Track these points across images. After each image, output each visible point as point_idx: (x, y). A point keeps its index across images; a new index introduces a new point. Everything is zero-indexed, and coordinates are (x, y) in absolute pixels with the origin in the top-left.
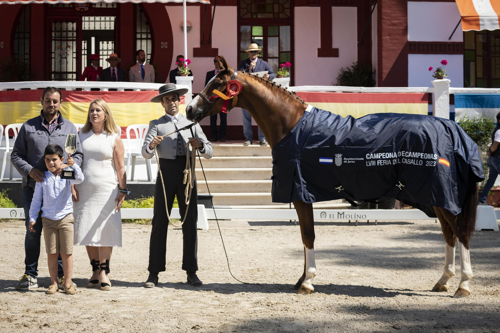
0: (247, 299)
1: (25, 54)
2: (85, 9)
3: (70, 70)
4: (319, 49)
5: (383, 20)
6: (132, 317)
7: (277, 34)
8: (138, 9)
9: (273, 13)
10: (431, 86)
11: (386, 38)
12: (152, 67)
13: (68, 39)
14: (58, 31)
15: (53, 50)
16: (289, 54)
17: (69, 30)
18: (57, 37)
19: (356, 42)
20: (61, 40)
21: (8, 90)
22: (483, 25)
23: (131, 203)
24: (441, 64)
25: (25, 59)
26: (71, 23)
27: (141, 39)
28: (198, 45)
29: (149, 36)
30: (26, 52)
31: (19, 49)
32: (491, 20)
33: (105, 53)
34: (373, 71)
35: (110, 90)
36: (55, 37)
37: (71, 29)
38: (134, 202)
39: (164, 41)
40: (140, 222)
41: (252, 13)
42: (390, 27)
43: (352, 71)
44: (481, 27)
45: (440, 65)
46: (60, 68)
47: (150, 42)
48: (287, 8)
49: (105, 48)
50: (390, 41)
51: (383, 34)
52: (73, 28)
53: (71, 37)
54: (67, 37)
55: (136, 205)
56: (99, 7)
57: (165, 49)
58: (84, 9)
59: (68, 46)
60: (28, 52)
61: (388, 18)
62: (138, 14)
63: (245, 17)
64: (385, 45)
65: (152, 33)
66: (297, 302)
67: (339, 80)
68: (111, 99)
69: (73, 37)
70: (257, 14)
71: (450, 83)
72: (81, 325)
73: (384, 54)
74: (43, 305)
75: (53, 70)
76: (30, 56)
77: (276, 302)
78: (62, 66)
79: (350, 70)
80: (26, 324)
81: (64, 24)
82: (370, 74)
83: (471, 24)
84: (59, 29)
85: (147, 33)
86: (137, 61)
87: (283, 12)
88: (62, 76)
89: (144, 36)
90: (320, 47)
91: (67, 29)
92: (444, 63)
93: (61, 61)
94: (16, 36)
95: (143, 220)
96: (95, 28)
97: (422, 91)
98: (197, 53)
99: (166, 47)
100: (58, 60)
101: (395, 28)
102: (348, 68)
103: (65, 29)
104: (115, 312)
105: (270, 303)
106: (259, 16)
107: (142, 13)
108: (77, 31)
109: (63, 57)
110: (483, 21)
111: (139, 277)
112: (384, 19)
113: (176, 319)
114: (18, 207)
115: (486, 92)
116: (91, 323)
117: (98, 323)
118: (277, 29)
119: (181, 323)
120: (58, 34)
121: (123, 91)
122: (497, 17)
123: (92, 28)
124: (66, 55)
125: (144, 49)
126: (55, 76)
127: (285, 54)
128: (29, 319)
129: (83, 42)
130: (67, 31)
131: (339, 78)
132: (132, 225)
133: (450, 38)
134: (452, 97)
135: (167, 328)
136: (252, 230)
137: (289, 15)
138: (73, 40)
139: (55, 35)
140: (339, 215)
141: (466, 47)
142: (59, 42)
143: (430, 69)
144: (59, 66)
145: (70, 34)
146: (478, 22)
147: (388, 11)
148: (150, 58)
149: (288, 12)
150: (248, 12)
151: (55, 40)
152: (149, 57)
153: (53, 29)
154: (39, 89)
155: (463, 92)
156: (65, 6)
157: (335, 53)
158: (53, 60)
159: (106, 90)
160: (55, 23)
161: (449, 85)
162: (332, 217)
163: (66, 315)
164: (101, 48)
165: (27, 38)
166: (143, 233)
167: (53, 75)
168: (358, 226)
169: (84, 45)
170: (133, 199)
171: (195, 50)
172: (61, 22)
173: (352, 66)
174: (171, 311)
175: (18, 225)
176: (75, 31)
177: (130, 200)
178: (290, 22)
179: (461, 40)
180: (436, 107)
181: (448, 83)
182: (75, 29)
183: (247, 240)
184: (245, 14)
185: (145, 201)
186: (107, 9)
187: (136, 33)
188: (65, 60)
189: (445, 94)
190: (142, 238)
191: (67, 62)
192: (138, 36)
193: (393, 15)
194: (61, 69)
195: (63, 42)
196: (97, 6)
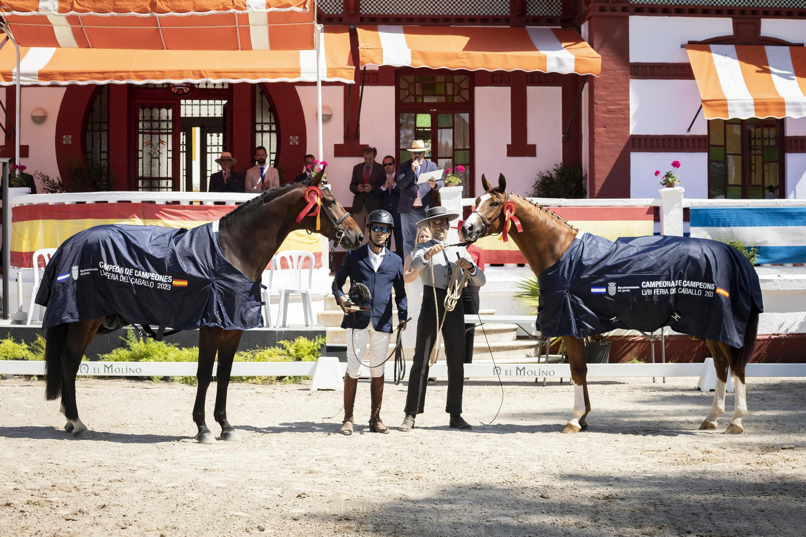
0: (373, 467)
1: (101, 152)
2: (185, 90)
3: (163, 175)
4: (508, 146)
5: (595, 106)
6: (226, 485)
7: (451, 126)
8: (258, 90)
9: (446, 95)
10: (659, 196)
11: (599, 130)
12: (276, 171)
13: (161, 131)
14: (147, 121)
15: (140, 148)
16: (468, 152)
17: (162, 119)
18: (146, 129)
19: (561, 136)
20: (151, 134)
21: (78, 203)
22: (733, 111)
23: (242, 356)
24: (672, 166)
25: (101, 160)
26: (165, 109)
27: (262, 132)
28: (341, 141)
29: (274, 128)
30: (103, 150)
31: (92, 145)
32: (744, 105)
33: (215, 149)
34: (583, 175)
35: (216, 203)
36: (143, 129)
37: (165, 118)
38: (246, 354)
39: (293, 135)
40: (254, 381)
41: (416, 96)
42: (605, 115)
43: (554, 176)
44: (730, 114)
45: (671, 168)
46: (149, 173)
47: (274, 136)
48: (465, 89)
49: (215, 143)
50: (605, 135)
51: (596, 124)
52: (168, 117)
53: (165, 129)
54: (159, 130)
55: (249, 358)
56: (205, 87)
57: (295, 146)
58: (182, 90)
59: (160, 142)
60: (106, 150)
61: (603, 102)
62: (258, 98)
63: (407, 101)
64: (598, 139)
65: (277, 123)
66: (434, 471)
67: (536, 188)
69: (168, 129)
70: (422, 96)
71: (684, 193)
72: (164, 494)
73: (597, 152)
74: (119, 474)
75: (140, 174)
76: (108, 156)
77: (407, 471)
78: (152, 169)
79: (551, 175)
80: (97, 493)
81: (156, 111)
82: (579, 179)
83: (715, 111)
84: (149, 119)
85: (270, 124)
86: (257, 163)
87: (459, 94)
88: (153, 184)
89: (266, 128)
90: (510, 143)
91: (160, 118)
92: (676, 164)
93: (151, 162)
94: (89, 127)
95: (257, 378)
96: (200, 114)
97: (646, 204)
98: (339, 151)
99: (297, 143)
100: (147, 160)
101: (613, 116)
102: (548, 172)
103: (157, 119)
104: (207, 481)
105: (400, 471)
106: (427, 100)
107: (264, 96)
108: (173, 121)
109: (154, 156)
110: (732, 107)
111: (243, 444)
112: (596, 104)
113: (280, 488)
114: (90, 361)
115: (734, 205)
116: (176, 492)
117: (185, 491)
118: (451, 118)
119: (285, 492)
120: (147, 125)
122: (753, 101)
123: (196, 115)
124: (158, 154)
125: (266, 146)
126: (143, 183)
127: (462, 152)
128: (101, 488)
129: (182, 133)
130: (160, 121)
131: (536, 186)
132: (244, 385)
133: (689, 130)
134: (686, 211)
135: (267, 497)
136: (402, 391)
137: (467, 98)
138: (168, 134)
139: (143, 126)
140: (519, 371)
141: (712, 143)
142: (149, 136)
143: (657, 173)
144: (149, 169)
145: (164, 125)
146: (725, 108)
147: (603, 93)
148: (274, 159)
149: (466, 94)
150: (410, 94)
151: (143, 133)
152: (273, 157)
153: (141, 118)
154: (119, 202)
155: (701, 204)
156: (156, 86)
157: (531, 151)
158: (140, 161)
159: (211, 204)
160: (143, 110)
161: (683, 195)
162: (508, 374)
163: (147, 483)
164: (209, 143)
165: (104, 131)
166: (256, 394)
167: (140, 182)
168: (546, 387)
169: (183, 138)
170: (245, 351)
171: (337, 147)
172: (151, 108)
173: (555, 170)
174: (276, 480)
175: (91, 384)
176: (170, 121)
177: (241, 352)
178: (469, 107)
179: (704, 132)
180: (664, 226)
181: (681, 193)
182: (170, 118)
183: (392, 403)
184: (406, 97)
185: (261, 353)
186: (215, 89)
187: (254, 124)
188: (157, 160)
189: (678, 207)
190: (254, 400)
191: (160, 164)
192: (258, 128)
193: (610, 98)
194: (151, 174)
195: (153, 136)
196: (200, 87)
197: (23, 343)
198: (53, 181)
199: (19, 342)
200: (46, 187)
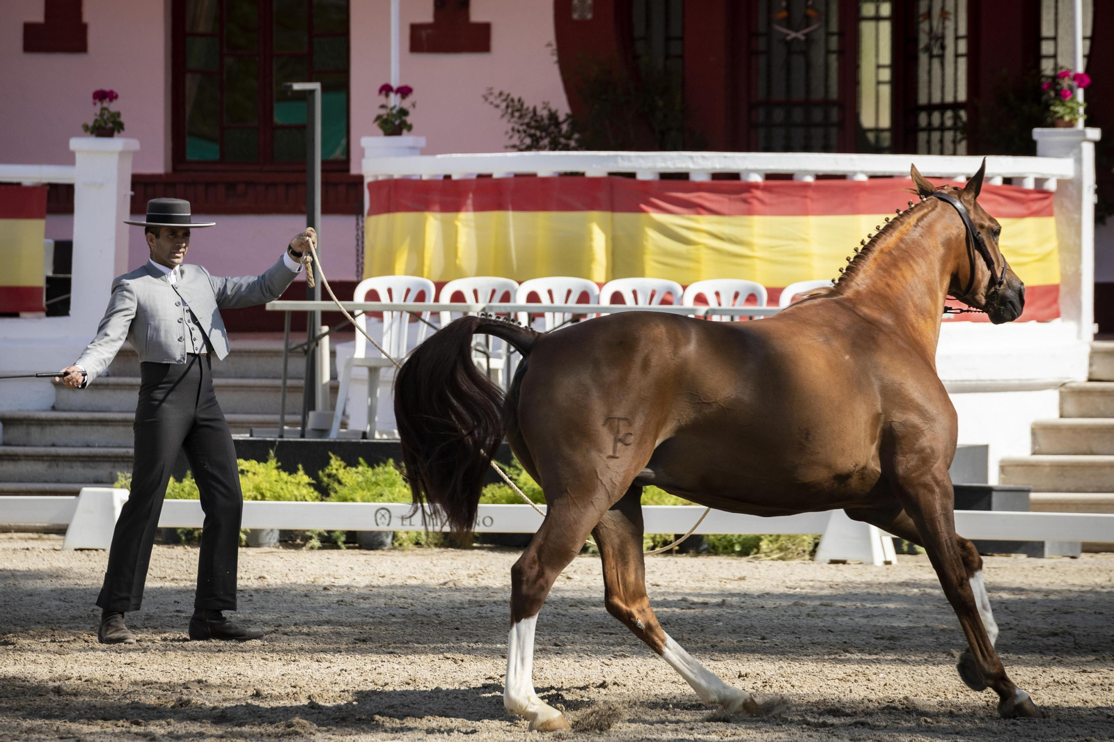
1: (669, 39)
3: (818, 93)
15: (762, 27)
25: (667, 57)
30: (672, 34)
31: (648, 20)
35: (769, 176)
59: (810, 12)
60: (679, 34)
68: (771, 205)
75: (763, 93)
76: (683, 47)
88: (793, 116)
93: (787, 61)
109: (793, 49)
121: (809, 179)
126: (768, 114)
159: (757, 178)
167: (761, 111)
188: (801, 58)
191: (808, 68)
194: (788, 91)
197: (301, 472)
198: (535, 110)
199: (292, 470)
200: (517, 127)
